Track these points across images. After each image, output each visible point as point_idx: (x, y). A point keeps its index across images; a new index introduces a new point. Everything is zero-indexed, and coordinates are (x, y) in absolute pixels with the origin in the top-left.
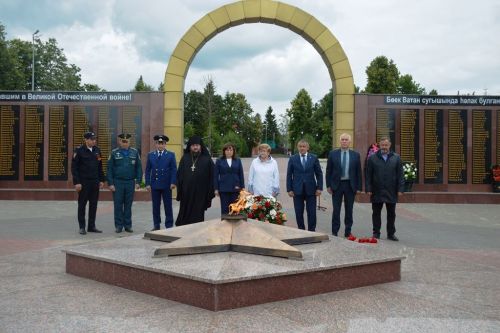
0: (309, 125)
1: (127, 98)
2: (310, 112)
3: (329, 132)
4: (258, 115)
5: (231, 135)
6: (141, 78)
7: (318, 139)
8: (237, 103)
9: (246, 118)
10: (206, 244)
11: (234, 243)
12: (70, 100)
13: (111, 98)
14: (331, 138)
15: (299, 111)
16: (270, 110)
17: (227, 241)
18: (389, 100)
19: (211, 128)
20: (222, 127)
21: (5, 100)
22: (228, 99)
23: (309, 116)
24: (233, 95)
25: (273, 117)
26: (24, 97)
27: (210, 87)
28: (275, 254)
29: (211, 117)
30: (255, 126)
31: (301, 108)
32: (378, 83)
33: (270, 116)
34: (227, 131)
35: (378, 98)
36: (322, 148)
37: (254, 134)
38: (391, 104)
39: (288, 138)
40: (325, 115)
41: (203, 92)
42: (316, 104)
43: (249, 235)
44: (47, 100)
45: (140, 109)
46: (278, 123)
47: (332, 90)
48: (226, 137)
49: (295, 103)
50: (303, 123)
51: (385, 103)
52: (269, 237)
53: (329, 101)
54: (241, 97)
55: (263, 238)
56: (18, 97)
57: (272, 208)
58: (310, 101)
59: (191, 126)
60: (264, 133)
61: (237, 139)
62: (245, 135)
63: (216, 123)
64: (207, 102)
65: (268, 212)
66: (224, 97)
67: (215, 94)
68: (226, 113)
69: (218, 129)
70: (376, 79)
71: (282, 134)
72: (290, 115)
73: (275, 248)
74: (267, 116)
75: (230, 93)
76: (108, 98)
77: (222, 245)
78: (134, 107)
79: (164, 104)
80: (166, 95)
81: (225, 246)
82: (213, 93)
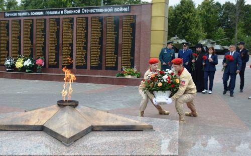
1: (126, 10)
10: (23, 123)
12: (89, 13)
13: (116, 10)
17: (41, 123)
21: (52, 15)
26: (62, 12)
44: (75, 14)
56: (59, 13)
59: (222, 30)
63: (243, 27)
76: (114, 10)
77: (35, 125)
78: (130, 16)
79: (151, 13)
80: (153, 6)
81: (38, 126)
82: (244, 3)
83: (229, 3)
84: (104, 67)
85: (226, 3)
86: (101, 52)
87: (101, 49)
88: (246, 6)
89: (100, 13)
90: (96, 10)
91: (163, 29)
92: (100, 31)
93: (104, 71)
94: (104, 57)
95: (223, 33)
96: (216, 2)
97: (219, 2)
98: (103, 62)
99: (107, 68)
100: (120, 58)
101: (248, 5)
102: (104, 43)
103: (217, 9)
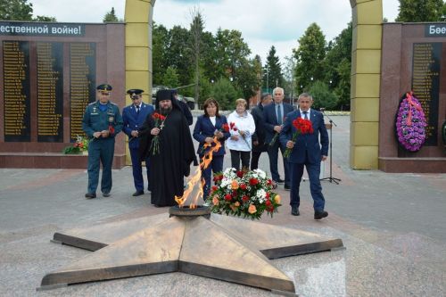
0: (321, 69)
1: (75, 31)
2: (322, 52)
3: (347, 78)
4: (257, 57)
5: (223, 81)
6: (113, 11)
7: (332, 87)
8: (231, 41)
9: (243, 61)
10: (137, 261)
11: (184, 259)
13: (54, 30)
14: (349, 86)
15: (308, 52)
16: (273, 52)
17: (173, 255)
18: (432, 30)
19: (198, 74)
20: (212, 72)
22: (220, 37)
23: (321, 58)
24: (226, 32)
25: (277, 59)
27: (198, 22)
28: (250, 282)
29: (199, 60)
30: (254, 70)
31: (312, 48)
32: (413, 12)
33: (272, 58)
34: (219, 77)
35: (418, 28)
36: (337, 98)
37: (252, 81)
38: (435, 35)
39: (295, 86)
40: (342, 55)
41: (189, 29)
42: (331, 43)
43: (209, 245)
45: (93, 46)
46: (283, 67)
47: (351, 24)
48: (217, 84)
49: (304, 41)
50: (313, 66)
51: (427, 35)
52: (241, 250)
53: (347, 38)
54: (236, 34)
55: (231, 252)
57: (259, 187)
58: (323, 38)
59: (174, 71)
60: (265, 79)
61: (231, 86)
62: (241, 82)
63: (205, 67)
64: (193, 41)
65: (253, 193)
66: (215, 35)
67: (204, 31)
68: (217, 55)
69: (207, 74)
70: (412, 7)
71: (287, 80)
72: (297, 57)
73: (250, 271)
74: (269, 58)
75: (223, 30)
76: (50, 30)
77: (163, 263)
78: (85, 43)
79: (125, 39)
80: (128, 27)
81: (169, 264)
82: (202, 29)
83: (179, 27)
84: (34, 136)
85: (175, 28)
86: (28, 109)
87: (27, 102)
88: (204, 34)
89: (21, 34)
90: (13, 27)
91: (147, 69)
92: (25, 68)
93: (34, 143)
94: (33, 119)
95: (175, 75)
96: (158, 25)
97: (164, 26)
98: (33, 127)
99: (42, 139)
100: (66, 119)
101: (207, 33)
102: (33, 92)
103: (161, 37)
